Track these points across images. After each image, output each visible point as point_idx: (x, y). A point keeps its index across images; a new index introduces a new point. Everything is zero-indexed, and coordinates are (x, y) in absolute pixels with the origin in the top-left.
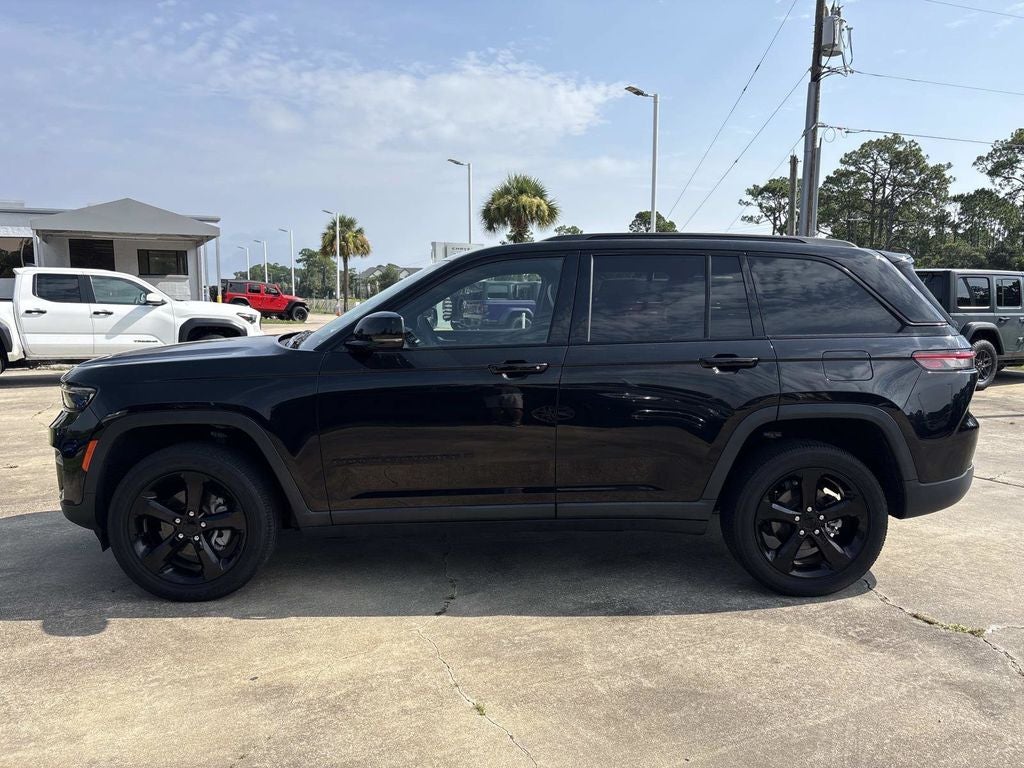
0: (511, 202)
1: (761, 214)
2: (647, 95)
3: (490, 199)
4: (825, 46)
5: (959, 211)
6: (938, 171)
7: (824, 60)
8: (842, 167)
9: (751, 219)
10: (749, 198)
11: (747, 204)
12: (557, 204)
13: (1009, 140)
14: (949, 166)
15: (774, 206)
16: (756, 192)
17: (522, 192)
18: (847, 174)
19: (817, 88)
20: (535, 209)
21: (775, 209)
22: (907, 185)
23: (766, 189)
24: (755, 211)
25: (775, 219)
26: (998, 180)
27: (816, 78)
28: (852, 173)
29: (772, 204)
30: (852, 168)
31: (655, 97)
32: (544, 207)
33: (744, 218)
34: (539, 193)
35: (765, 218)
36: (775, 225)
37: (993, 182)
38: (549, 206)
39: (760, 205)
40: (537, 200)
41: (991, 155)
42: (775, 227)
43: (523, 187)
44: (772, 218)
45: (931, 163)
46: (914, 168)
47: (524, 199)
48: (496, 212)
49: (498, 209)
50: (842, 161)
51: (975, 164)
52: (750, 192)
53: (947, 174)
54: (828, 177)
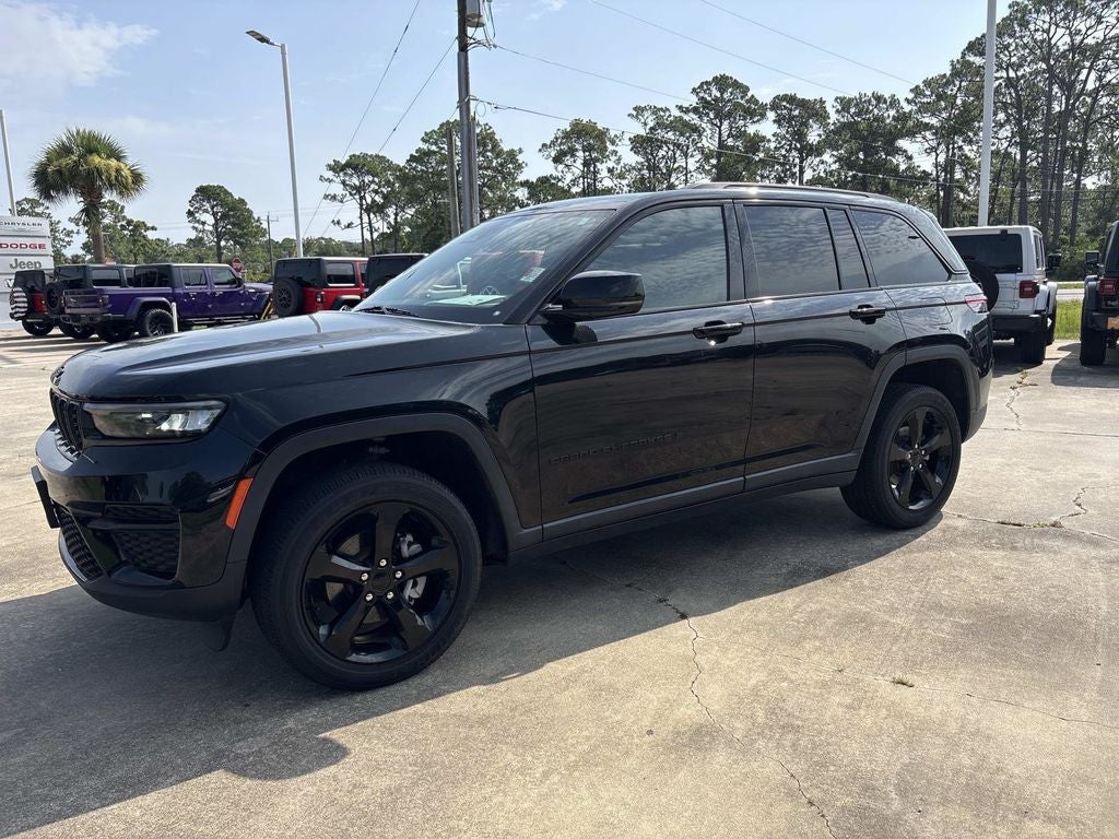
0: (77, 164)
1: (344, 193)
2: (272, 44)
3: (42, 158)
4: (470, 16)
5: (526, 196)
6: (512, 155)
7: (470, 31)
8: (425, 147)
9: (334, 198)
10: (330, 175)
11: (330, 181)
12: (142, 170)
13: (568, 129)
14: (521, 151)
15: (357, 183)
16: (337, 168)
17: (91, 150)
18: (429, 153)
19: (466, 59)
20: (114, 174)
21: (360, 187)
22: (486, 168)
23: (348, 165)
24: (337, 189)
25: (362, 198)
26: (561, 167)
27: (463, 48)
28: (434, 152)
29: (355, 181)
30: (434, 148)
31: (283, 47)
32: (125, 172)
33: (326, 197)
34: (115, 154)
35: (348, 197)
36: (361, 205)
37: (556, 169)
38: (132, 172)
39: (344, 183)
40: (113, 163)
41: (553, 143)
42: (361, 208)
43: (91, 145)
44: (357, 197)
45: (506, 147)
46: (491, 151)
47: (96, 160)
48: (57, 177)
49: (59, 172)
50: (423, 140)
51: (540, 150)
52: (331, 168)
53: (520, 158)
54: (412, 156)
